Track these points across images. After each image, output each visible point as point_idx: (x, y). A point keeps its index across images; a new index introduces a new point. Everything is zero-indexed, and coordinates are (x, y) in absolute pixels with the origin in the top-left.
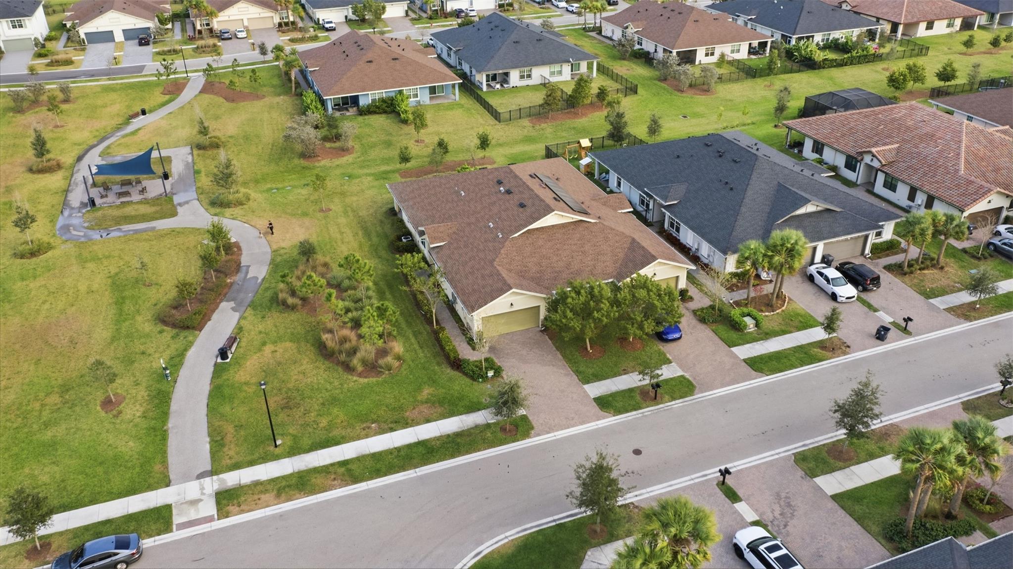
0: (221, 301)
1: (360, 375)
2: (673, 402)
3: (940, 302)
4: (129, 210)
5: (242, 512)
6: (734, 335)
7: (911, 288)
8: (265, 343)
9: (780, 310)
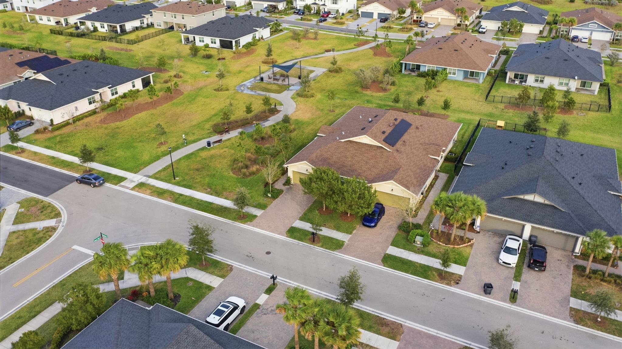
0: (241, 128)
1: (233, 173)
2: (319, 248)
4: (269, 86)
6: (402, 241)
7: (573, 285)
8: (227, 147)
9: (452, 246)
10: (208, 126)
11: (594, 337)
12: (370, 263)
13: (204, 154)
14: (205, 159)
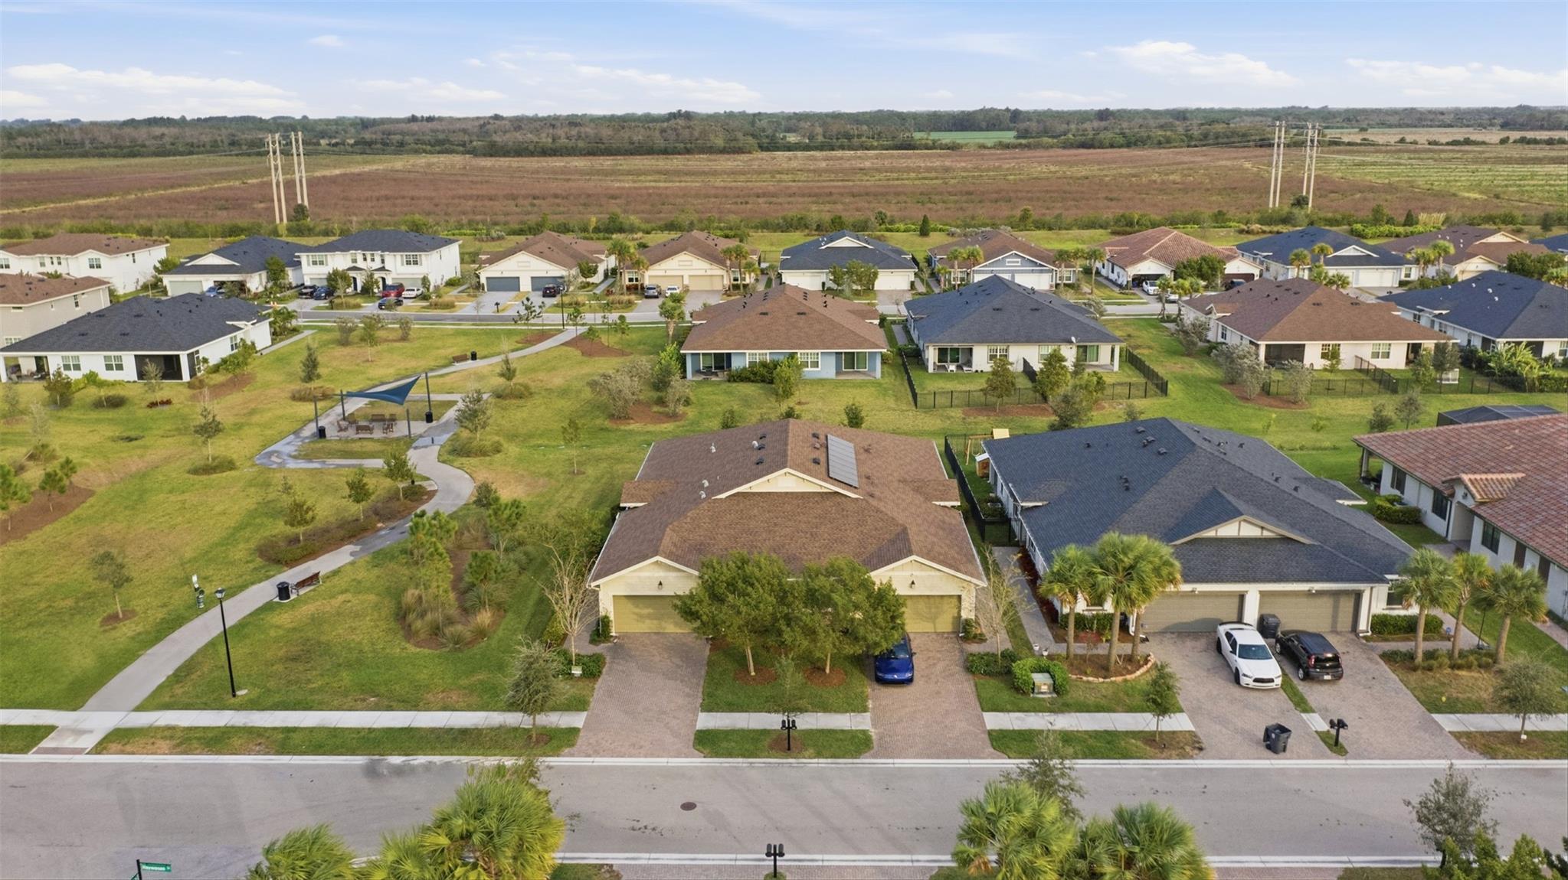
0: (350, 543)
1: (418, 645)
2: (816, 760)
3: (1449, 722)
4: (356, 447)
5: (122, 752)
6: (1006, 695)
7: (1412, 690)
8: (346, 591)
9: (1119, 679)
10: (240, 552)
11: (1546, 772)
12: (972, 761)
13: (284, 619)
14: (294, 629)
